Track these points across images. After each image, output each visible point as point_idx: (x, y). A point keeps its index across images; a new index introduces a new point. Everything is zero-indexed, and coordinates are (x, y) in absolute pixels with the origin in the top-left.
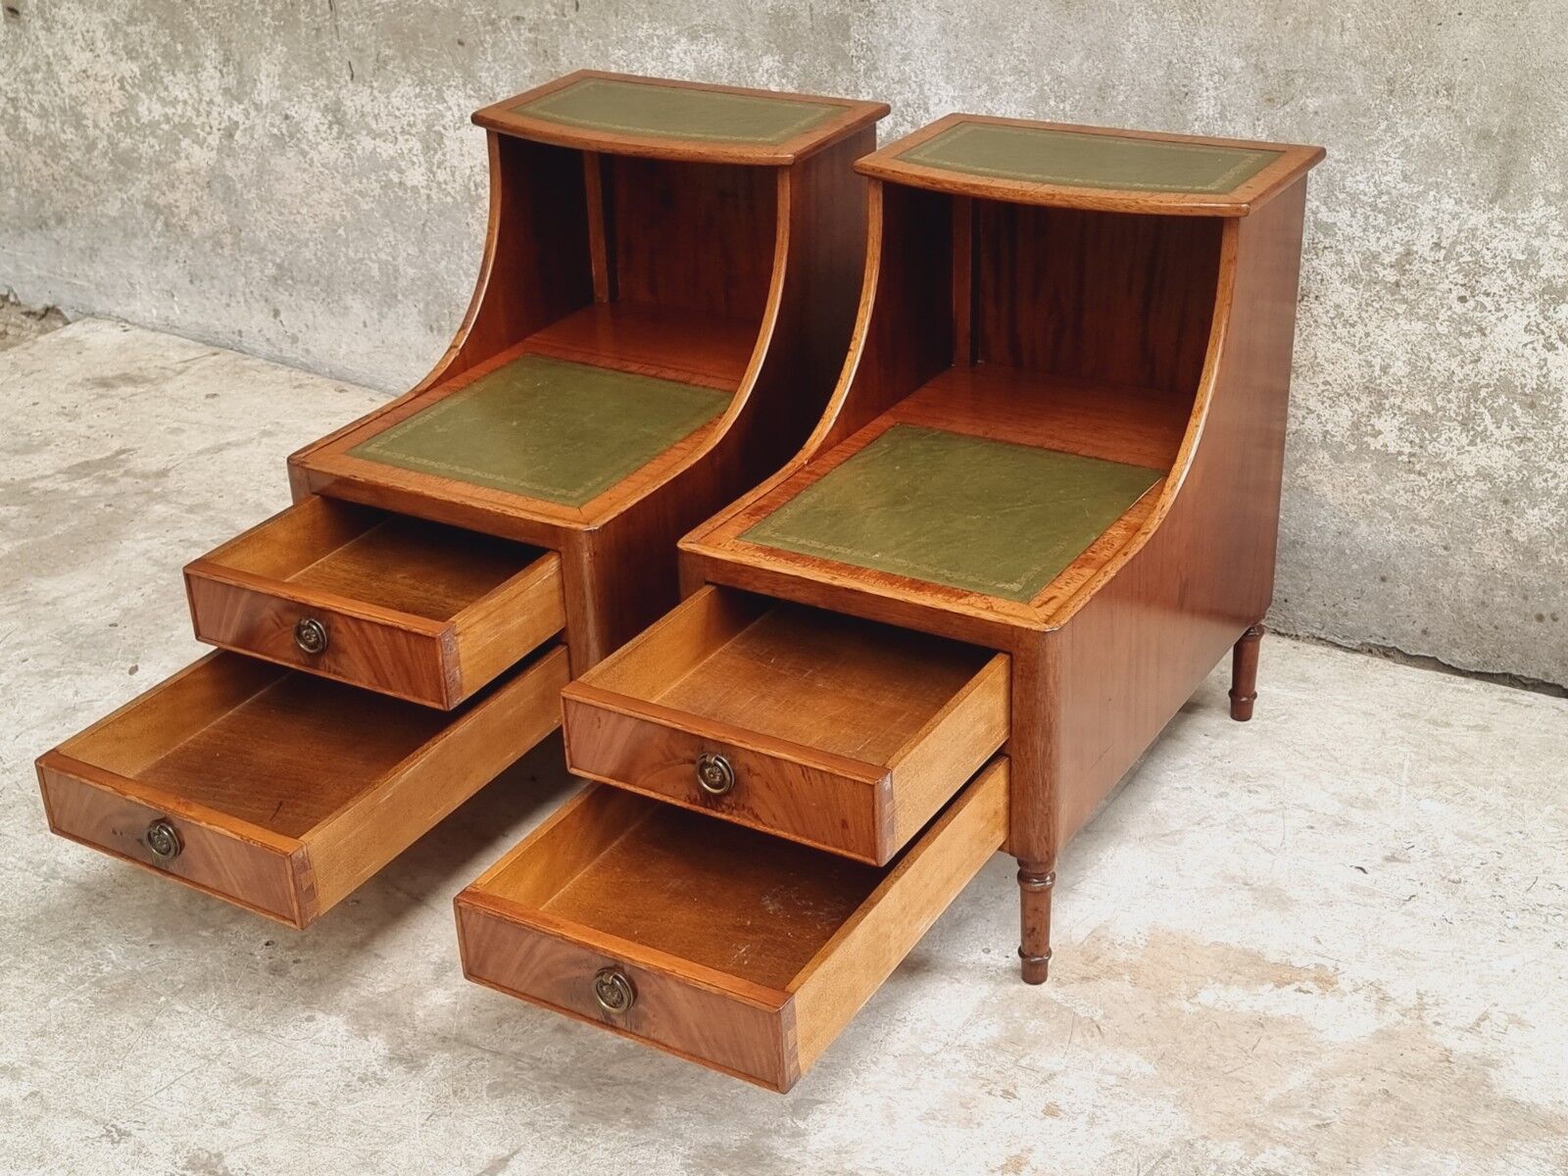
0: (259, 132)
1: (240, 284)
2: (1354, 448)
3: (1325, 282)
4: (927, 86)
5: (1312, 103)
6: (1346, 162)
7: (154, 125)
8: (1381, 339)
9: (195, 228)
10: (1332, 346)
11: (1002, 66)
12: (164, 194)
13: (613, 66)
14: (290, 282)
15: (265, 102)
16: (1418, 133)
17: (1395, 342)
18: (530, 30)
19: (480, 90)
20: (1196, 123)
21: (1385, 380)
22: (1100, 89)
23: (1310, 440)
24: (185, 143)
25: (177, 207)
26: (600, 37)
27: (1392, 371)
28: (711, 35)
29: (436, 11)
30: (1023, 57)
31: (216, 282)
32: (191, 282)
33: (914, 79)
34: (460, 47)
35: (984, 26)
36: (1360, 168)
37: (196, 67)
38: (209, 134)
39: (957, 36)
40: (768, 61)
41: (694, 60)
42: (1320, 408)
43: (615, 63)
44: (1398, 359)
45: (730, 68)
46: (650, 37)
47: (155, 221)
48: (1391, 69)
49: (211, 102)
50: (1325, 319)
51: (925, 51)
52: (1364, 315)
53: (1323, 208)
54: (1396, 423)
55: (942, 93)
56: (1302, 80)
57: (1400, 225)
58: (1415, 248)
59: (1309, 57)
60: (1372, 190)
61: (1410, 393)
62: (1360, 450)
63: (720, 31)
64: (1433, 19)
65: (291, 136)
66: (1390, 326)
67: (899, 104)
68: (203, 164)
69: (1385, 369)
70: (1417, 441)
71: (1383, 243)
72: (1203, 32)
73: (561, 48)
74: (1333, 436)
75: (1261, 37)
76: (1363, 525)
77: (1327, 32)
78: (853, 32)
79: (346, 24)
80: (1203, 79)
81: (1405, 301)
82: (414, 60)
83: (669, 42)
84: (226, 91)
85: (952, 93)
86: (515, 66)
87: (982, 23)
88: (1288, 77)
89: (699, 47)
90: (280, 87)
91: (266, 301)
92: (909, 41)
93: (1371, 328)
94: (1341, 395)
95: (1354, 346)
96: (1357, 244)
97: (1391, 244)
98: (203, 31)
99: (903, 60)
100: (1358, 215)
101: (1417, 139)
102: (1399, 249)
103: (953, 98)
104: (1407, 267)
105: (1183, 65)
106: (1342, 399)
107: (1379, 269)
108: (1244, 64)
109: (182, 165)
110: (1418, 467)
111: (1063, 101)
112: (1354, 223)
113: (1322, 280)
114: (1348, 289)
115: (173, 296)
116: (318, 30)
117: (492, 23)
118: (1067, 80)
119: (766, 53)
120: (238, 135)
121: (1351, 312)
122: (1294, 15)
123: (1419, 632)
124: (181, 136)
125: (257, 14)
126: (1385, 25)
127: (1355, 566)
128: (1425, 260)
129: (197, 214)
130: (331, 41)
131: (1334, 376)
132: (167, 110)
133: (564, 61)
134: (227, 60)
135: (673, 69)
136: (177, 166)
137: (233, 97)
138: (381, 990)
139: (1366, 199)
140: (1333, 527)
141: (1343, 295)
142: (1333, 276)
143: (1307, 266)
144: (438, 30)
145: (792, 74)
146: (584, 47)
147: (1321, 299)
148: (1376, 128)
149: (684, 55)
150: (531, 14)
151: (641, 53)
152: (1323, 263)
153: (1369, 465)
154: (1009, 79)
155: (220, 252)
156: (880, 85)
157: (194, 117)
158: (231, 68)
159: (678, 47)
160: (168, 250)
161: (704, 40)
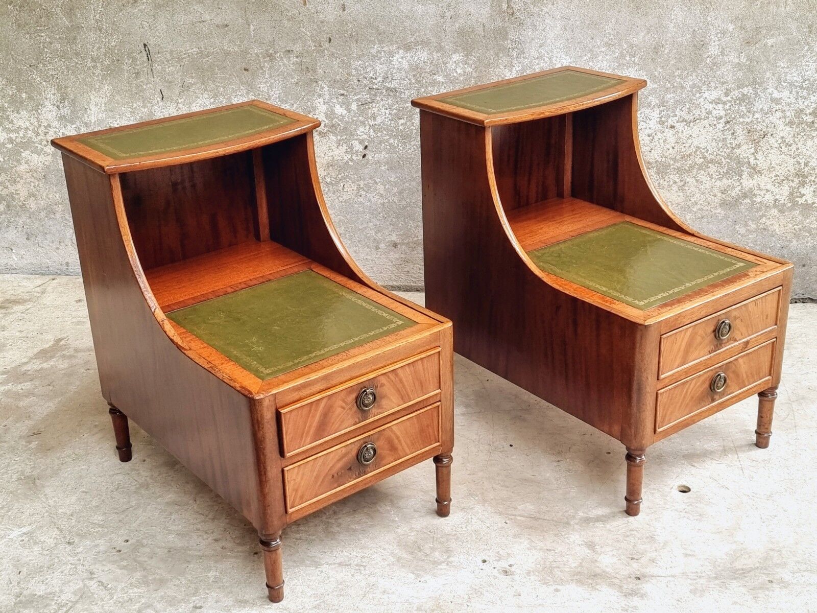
1: (68, 234)
2: (790, 204)
3: (776, 127)
4: (555, 58)
5: (770, 42)
6: (787, 68)
8: (805, 150)
9: (32, 205)
10: (780, 157)
11: (599, 43)
12: (7, 188)
13: (353, 71)
15: (93, 122)
17: (812, 150)
18: (297, 57)
19: (259, 94)
20: (708, 59)
21: (806, 169)
22: (654, 48)
23: (768, 205)
24: (25, 154)
25: (17, 194)
26: (345, 56)
27: (810, 164)
28: (420, 47)
29: (229, 54)
30: (611, 37)
31: (48, 236)
32: (28, 239)
34: (245, 72)
36: (794, 69)
37: (37, 106)
38: (45, 146)
39: (572, 31)
40: (456, 57)
41: (408, 61)
42: (773, 189)
43: (356, 69)
44: (813, 158)
45: (431, 63)
46: (379, 52)
48: (810, 21)
49: (49, 126)
50: (776, 145)
51: (553, 41)
52: (796, 140)
53: (775, 92)
54: (812, 189)
55: (564, 61)
56: (765, 31)
59: (768, 20)
60: (800, 79)
62: (794, 205)
63: (425, 43)
66: (810, 143)
68: (41, 165)
69: (806, 164)
71: (806, 104)
72: (712, 14)
73: (319, 65)
74: (780, 201)
75: (743, 12)
76: (795, 242)
77: (778, 7)
78: (510, 36)
79: (159, 68)
80: (712, 37)
82: (210, 83)
83: (391, 54)
84: (62, 118)
85: (569, 61)
87: (587, 22)
88: (758, 30)
89: (411, 54)
90: (105, 110)
92: (544, 36)
93: (799, 145)
94: (784, 180)
95: (790, 155)
96: (792, 106)
97: (810, 104)
98: (44, 83)
99: (540, 46)
100: (793, 92)
105: (701, 31)
107: (804, 116)
108: (734, 27)
109: (23, 168)
111: (634, 57)
112: (791, 96)
113: (774, 126)
114: (788, 128)
115: (12, 250)
116: (138, 73)
117: (270, 56)
118: (637, 46)
119: (455, 53)
121: (789, 139)
124: (22, 150)
125: (89, 69)
129: (34, 196)
130: (147, 79)
131: (780, 172)
132: (11, 135)
133: (320, 71)
134: (63, 99)
135: (394, 68)
136: (18, 169)
137: (67, 120)
138: (573, 565)
139: (797, 84)
140: (779, 245)
141: (785, 132)
142: (780, 123)
143: (767, 121)
144: (230, 64)
145: (471, 62)
146: (334, 63)
147: (774, 136)
148: (803, 50)
149: (402, 60)
150: (298, 48)
151: (373, 62)
152: (775, 118)
153: (798, 212)
154: (603, 49)
155: (53, 216)
156: (526, 61)
157: (34, 137)
158: (66, 103)
159: (397, 56)
160: (9, 222)
161: (414, 50)
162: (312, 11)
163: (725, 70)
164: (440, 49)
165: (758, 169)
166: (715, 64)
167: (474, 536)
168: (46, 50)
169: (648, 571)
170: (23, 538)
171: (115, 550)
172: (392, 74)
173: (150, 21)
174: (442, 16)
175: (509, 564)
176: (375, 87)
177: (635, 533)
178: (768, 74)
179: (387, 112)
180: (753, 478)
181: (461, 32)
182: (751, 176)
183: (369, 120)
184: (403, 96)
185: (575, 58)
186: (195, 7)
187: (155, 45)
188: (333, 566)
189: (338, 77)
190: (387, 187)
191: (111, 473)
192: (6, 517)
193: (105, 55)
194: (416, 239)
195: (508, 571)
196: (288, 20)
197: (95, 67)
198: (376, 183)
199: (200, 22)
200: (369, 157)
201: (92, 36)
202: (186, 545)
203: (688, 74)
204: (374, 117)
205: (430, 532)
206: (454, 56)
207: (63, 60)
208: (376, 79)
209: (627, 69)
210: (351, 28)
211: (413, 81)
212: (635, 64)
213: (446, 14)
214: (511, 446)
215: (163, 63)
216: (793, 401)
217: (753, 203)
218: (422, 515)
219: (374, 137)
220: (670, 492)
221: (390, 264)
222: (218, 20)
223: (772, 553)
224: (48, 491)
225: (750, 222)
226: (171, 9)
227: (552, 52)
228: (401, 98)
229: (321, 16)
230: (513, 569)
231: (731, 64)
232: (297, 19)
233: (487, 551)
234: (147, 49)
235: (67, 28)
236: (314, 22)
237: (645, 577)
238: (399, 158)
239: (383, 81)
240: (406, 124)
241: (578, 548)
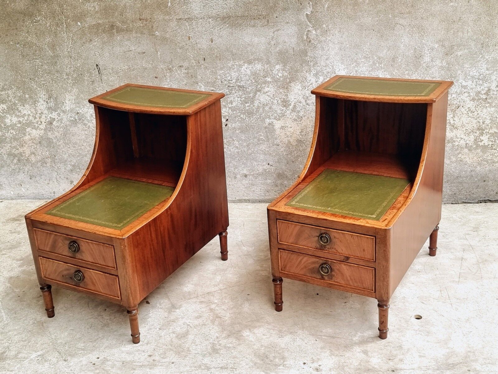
0: (65, 120)
1: (54, 175)
5: (459, 53)
6: (470, 68)
7: (13, 126)
8: (482, 114)
9: (33, 159)
10: (468, 119)
11: (360, 57)
12: (18, 149)
13: (219, 76)
14: (78, 170)
15: (68, 110)
16: (491, 57)
17: (486, 115)
18: (185, 69)
20: (424, 64)
21: (484, 126)
22: (393, 59)
23: (462, 147)
24: (28, 130)
25: (24, 153)
26: (214, 68)
27: (486, 123)
28: (257, 62)
29: (146, 69)
30: (367, 53)
31: (42, 176)
32: (31, 179)
33: (330, 65)
34: (156, 79)
35: (354, 46)
36: (474, 69)
37: (35, 102)
38: (40, 124)
40: (278, 67)
41: (250, 70)
42: (464, 137)
43: (220, 75)
44: (487, 119)
45: (264, 71)
46: (233, 65)
47: (13, 160)
48: (482, 41)
49: (42, 113)
50: (466, 112)
51: (334, 56)
52: (477, 109)
53: (464, 82)
54: (487, 137)
56: (456, 47)
57: (486, 82)
58: (491, 88)
59: (458, 41)
60: (478, 74)
61: (491, 128)
62: (477, 146)
63: (259, 60)
64: (494, 26)
65: (80, 120)
66: (485, 110)
67: (325, 73)
68: (38, 136)
69: (483, 123)
70: (494, 140)
72: (425, 38)
73: (198, 73)
74: (469, 144)
75: (443, 37)
76: (479, 168)
77: (463, 33)
78: (309, 54)
79: (106, 78)
80: (426, 51)
81: (489, 103)
83: (240, 66)
84: (49, 108)
85: (344, 67)
86: (179, 82)
88: (452, 47)
89: (252, 66)
91: (67, 179)
92: (329, 54)
93: (479, 112)
94: (471, 132)
95: (474, 118)
96: (474, 90)
97: (484, 88)
98: (39, 89)
99: (327, 59)
100: (474, 82)
101: (490, 58)
102: (486, 89)
103: (344, 68)
104: (489, 93)
105: (419, 48)
106: (471, 133)
107: (481, 95)
108: (438, 45)
109: (27, 138)
110: (494, 148)
111: (381, 64)
112: (473, 84)
113: (464, 101)
114: (472, 102)
115: (21, 185)
116: (93, 81)
117: (170, 69)
118: (382, 58)
119: (277, 65)
120: (54, 123)
121: (473, 109)
122: (453, 30)
123: (495, 193)
124: (26, 127)
125: (65, 80)
126: (480, 30)
127: (476, 179)
128: (494, 91)
129: (34, 154)
130: (99, 84)
131: (468, 127)
132: (20, 119)
133: (199, 77)
134: (50, 98)
135: (242, 74)
136: (24, 138)
137: (53, 110)
138: (356, 364)
139: (476, 77)
140: (470, 170)
141: (470, 104)
142: (467, 99)
143: (459, 98)
144: (146, 75)
145: (287, 69)
146: (207, 72)
147: (464, 107)
148: (478, 57)
149: (246, 69)
150: (186, 64)
151: (230, 71)
152: (464, 97)
153: (480, 150)
154: (363, 60)
155: (45, 165)
156: (319, 68)
157: (33, 120)
158: (52, 100)
159: (243, 67)
160: (19, 169)
161: (254, 64)
162: (194, 43)
163: (434, 70)
164: (268, 62)
165: (455, 126)
166: (428, 67)
167: (298, 348)
168: (39, 69)
169: (398, 366)
170: (38, 358)
171: (92, 364)
172: (241, 78)
173: (100, 51)
174: (269, 44)
175: (319, 364)
176: (231, 85)
177: (391, 344)
178: (459, 72)
179: (239, 99)
180: (458, 309)
181: (280, 53)
182: (451, 130)
183: (229, 104)
184: (248, 90)
185: (347, 66)
186: (126, 43)
187: (103, 65)
188: (218, 369)
189: (210, 80)
190: (240, 142)
191: (87, 318)
192: (28, 346)
193: (74, 71)
194: (258, 172)
195: (318, 369)
196: (180, 48)
197: (68, 79)
198: (234, 140)
199: (129, 51)
200: (229, 125)
201: (66, 61)
202: (133, 359)
203: (412, 73)
204: (231, 102)
205: (272, 347)
206: (277, 66)
207: (49, 75)
208: (232, 80)
209: (377, 71)
210: (217, 52)
211: (254, 81)
212: (382, 68)
213: (271, 43)
214: (318, 294)
215: (108, 75)
216: (480, 263)
217: (453, 146)
218: (268, 337)
219: (232, 114)
220: (410, 319)
221: (243, 186)
222: (140, 50)
223: (469, 354)
224: (51, 329)
225: (452, 157)
226: (112, 44)
227: (334, 62)
228: (247, 91)
229: (199, 45)
230: (321, 367)
231: (437, 66)
232: (185, 48)
233: (306, 358)
234: (98, 67)
235: (52, 56)
236: (195, 49)
237: (397, 370)
238: (247, 126)
239: (236, 82)
240: (250, 106)
241: (358, 354)
